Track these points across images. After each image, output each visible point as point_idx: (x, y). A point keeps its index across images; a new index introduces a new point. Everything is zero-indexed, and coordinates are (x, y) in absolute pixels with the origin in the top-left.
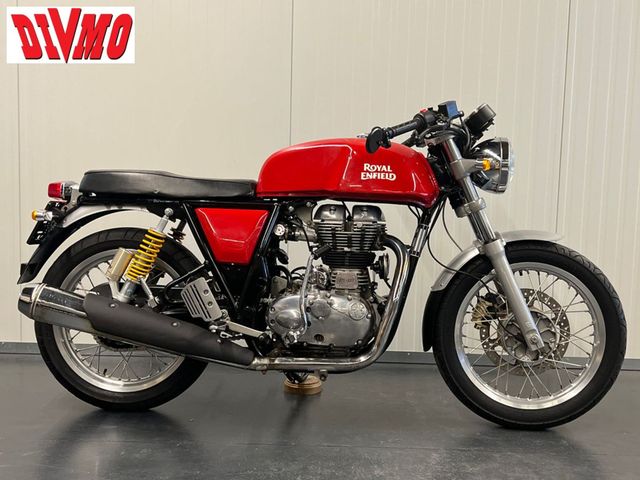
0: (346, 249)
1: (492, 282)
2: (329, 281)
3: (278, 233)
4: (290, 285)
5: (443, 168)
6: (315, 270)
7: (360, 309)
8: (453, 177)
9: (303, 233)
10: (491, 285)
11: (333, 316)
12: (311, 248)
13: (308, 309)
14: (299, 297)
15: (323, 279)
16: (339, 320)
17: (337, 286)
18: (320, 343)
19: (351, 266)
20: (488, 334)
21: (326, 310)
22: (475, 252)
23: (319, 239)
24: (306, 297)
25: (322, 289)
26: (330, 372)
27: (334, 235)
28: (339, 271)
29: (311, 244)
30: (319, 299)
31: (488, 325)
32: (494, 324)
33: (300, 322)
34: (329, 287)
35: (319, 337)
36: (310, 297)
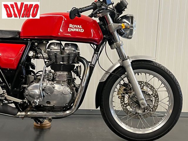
0: (61, 63)
1: (126, 78)
2: (53, 77)
3: (30, 55)
4: (35, 79)
5: (105, 27)
6: (47, 72)
7: (67, 90)
8: (109, 32)
9: (42, 55)
10: (126, 79)
11: (55, 93)
12: (45, 62)
13: (43, 90)
14: (39, 84)
15: (51, 76)
16: (58, 95)
17: (57, 79)
18: (49, 105)
19: (63, 71)
20: (124, 101)
21: (52, 90)
22: (119, 65)
23: (49, 58)
24: (42, 84)
25: (50, 81)
26: (53, 118)
27: (56, 56)
28: (58, 73)
29: (46, 60)
30: (48, 85)
31: (124, 97)
32: (126, 96)
33: (40, 96)
34: (53, 80)
35: (48, 102)
36: (45, 84)
